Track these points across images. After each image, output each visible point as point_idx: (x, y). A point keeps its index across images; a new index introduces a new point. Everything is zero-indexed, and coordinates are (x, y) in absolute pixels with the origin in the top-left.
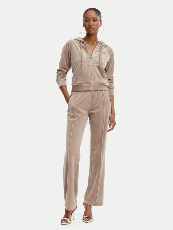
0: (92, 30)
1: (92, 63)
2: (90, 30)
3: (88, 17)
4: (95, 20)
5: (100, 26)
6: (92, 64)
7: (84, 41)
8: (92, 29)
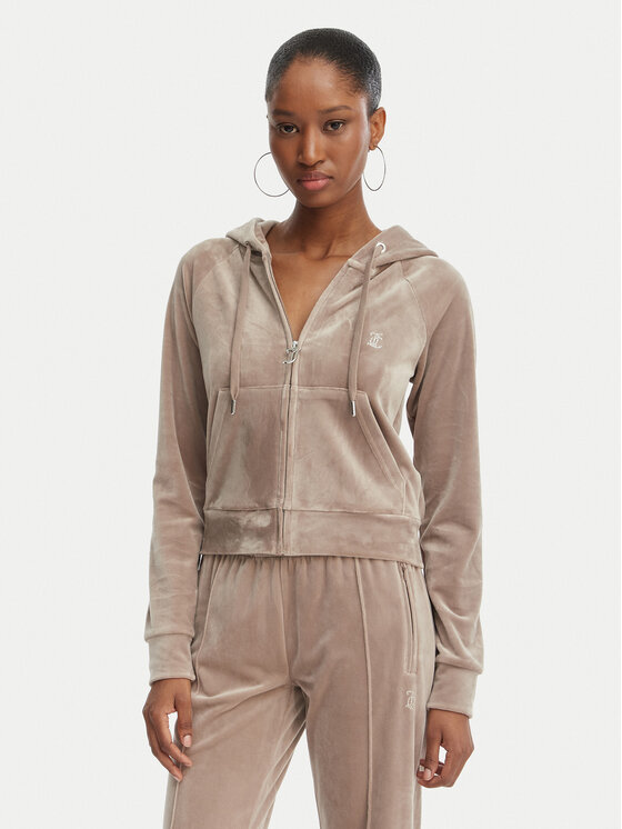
0: (323, 189)
1: (295, 379)
2: (306, 189)
3: (290, 108)
4: (335, 125)
5: (373, 145)
6: (295, 387)
7: (265, 248)
8: (321, 183)
